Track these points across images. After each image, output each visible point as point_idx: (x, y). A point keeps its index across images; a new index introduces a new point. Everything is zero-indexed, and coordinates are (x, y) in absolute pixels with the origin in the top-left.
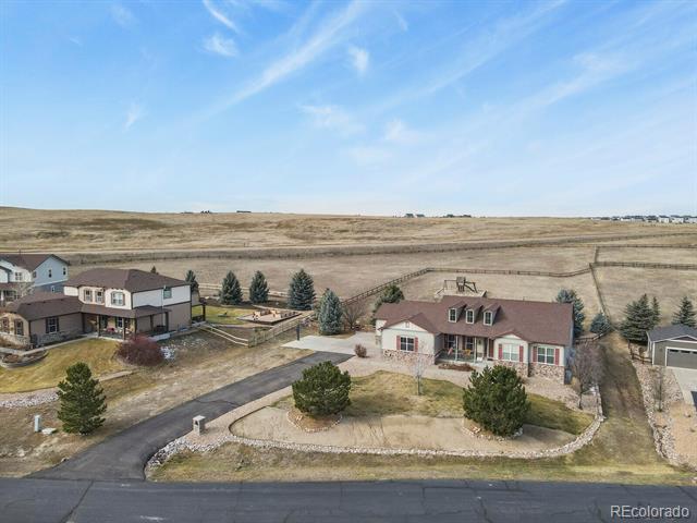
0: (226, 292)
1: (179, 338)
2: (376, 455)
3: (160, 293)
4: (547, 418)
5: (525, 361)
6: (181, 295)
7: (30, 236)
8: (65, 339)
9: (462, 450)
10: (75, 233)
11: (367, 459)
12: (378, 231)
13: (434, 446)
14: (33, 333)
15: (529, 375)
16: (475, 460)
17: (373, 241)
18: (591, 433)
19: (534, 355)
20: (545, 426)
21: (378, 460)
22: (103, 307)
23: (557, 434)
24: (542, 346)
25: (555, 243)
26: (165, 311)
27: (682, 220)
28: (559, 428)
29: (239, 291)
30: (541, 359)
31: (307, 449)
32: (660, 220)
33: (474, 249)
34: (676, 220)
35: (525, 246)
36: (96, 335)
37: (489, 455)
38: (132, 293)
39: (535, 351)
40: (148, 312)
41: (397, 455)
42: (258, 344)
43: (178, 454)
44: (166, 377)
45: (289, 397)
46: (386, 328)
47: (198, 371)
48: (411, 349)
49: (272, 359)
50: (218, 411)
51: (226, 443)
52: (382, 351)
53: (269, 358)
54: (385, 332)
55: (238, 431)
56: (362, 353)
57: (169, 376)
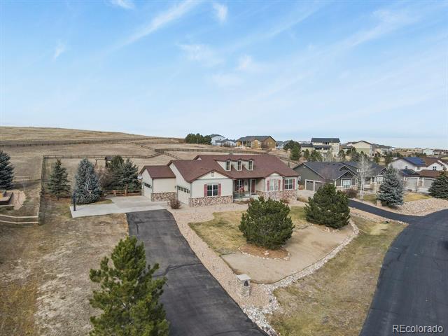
5: (281, 189)
24: (287, 179)
30: (287, 187)
43: (272, 323)
44: (21, 276)
45: (210, 245)
46: (196, 179)
47: (46, 257)
48: (215, 193)
49: (102, 227)
50: (198, 275)
51: (275, 293)
52: (191, 199)
53: (97, 227)
54: (195, 183)
55: (259, 279)
56: (176, 206)
57: (21, 273)
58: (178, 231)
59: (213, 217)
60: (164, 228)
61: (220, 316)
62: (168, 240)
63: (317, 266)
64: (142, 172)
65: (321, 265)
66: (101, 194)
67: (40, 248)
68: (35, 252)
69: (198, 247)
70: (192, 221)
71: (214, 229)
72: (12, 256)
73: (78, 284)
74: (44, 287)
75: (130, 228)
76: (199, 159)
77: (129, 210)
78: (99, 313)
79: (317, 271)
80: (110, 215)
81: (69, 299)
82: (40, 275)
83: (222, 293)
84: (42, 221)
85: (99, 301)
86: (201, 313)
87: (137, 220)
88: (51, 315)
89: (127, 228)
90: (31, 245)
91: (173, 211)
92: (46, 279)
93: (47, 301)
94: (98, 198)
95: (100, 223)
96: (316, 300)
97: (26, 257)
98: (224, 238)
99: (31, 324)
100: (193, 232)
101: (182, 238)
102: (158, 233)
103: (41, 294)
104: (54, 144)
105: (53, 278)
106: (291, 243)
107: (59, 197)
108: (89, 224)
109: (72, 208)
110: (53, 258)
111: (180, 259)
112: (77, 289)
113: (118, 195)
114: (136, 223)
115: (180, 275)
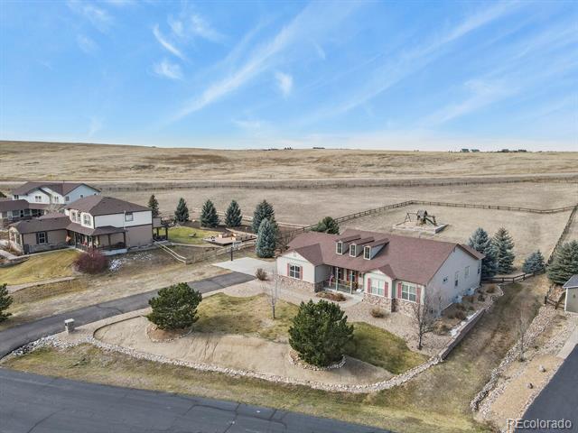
0: (203, 216)
1: (135, 253)
2: (192, 369)
3: (122, 216)
4: (376, 355)
5: (390, 297)
6: (144, 218)
7: (127, 168)
8: (53, 248)
9: (271, 374)
10: (159, 166)
11: (183, 372)
12: (400, 165)
13: (250, 368)
14: (25, 243)
15: (394, 310)
16: (276, 386)
17: (388, 175)
18: (411, 375)
19: (399, 292)
20: (370, 362)
21: (191, 373)
22: (79, 225)
23: (376, 371)
24: (405, 283)
25: (566, 179)
26: (122, 231)
28: (382, 366)
29: (216, 217)
30: (405, 296)
31: (140, 356)
33: (475, 183)
35: (532, 181)
36: (74, 248)
37: (293, 382)
38: (94, 216)
39: (399, 288)
40: (109, 231)
41: (210, 372)
42: (197, 262)
48: (298, 276)
52: (276, 276)
53: (190, 275)
54: (279, 260)
80: (224, 270)
91: (254, 281)
111: (130, 307)
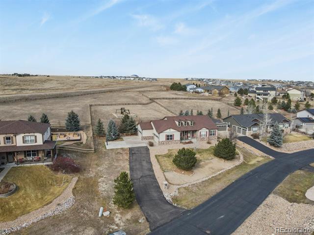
5: (208, 136)
24: (211, 130)
27: (124, 78)
30: (211, 135)
32: (117, 78)
34: (122, 78)
38: (43, 134)
39: (209, 132)
43: (172, 199)
44: (92, 176)
45: (161, 167)
46: (162, 132)
47: (99, 168)
48: (171, 139)
49: (119, 155)
50: (152, 180)
51: (179, 189)
52: (159, 142)
53: (117, 155)
54: (161, 134)
55: (174, 183)
56: (152, 145)
57: (92, 174)
58: (150, 159)
59: (167, 152)
60: (144, 157)
61: (155, 195)
62: (144, 163)
63: (204, 180)
64: (138, 124)
65: (207, 179)
66: (118, 135)
67: (96, 164)
68: (95, 166)
69: (156, 167)
70: (157, 154)
71: (166, 159)
72: (88, 167)
73: (111, 180)
74: (100, 180)
75: (130, 157)
76: (166, 119)
77: (130, 146)
78: (116, 190)
79: (203, 181)
80: (122, 149)
81: (108, 185)
82: (98, 176)
83: (159, 187)
84: (95, 151)
85: (116, 188)
86: (149, 193)
87: (133, 152)
88: (103, 189)
89: (128, 157)
90: (93, 162)
91: (150, 148)
92: (100, 177)
93: (101, 185)
94: (117, 138)
95: (118, 153)
96: (195, 193)
97: (92, 168)
98: (168, 163)
99: (98, 192)
100: (156, 160)
101: (151, 162)
102: (141, 160)
103: (99, 182)
104: (94, 94)
105: (102, 177)
106: (199, 167)
107: (100, 136)
108: (114, 153)
109: (106, 143)
110: (101, 169)
111: (147, 173)
112: (110, 182)
113: (127, 135)
114: (133, 154)
115: (145, 179)
